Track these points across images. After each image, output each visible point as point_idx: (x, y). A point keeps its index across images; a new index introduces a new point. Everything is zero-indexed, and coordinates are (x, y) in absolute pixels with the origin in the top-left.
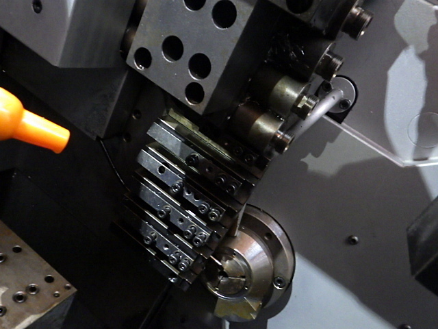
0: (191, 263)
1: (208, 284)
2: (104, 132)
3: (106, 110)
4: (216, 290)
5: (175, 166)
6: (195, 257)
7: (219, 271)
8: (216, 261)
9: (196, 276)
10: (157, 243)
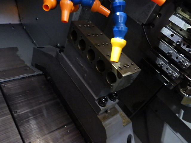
0: (178, 76)
1: (181, 89)
2: (146, 22)
3: (149, 12)
4: (184, 93)
5: (178, 34)
6: (180, 74)
7: (189, 83)
8: (189, 78)
9: (176, 85)
10: (163, 67)
